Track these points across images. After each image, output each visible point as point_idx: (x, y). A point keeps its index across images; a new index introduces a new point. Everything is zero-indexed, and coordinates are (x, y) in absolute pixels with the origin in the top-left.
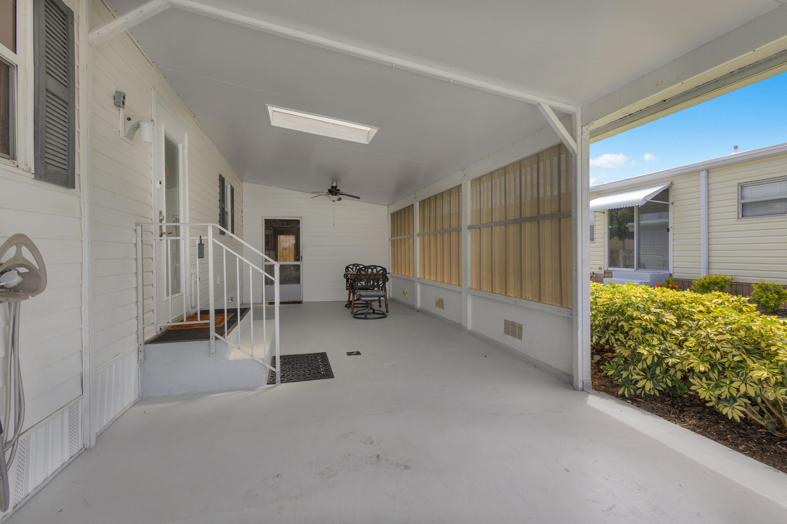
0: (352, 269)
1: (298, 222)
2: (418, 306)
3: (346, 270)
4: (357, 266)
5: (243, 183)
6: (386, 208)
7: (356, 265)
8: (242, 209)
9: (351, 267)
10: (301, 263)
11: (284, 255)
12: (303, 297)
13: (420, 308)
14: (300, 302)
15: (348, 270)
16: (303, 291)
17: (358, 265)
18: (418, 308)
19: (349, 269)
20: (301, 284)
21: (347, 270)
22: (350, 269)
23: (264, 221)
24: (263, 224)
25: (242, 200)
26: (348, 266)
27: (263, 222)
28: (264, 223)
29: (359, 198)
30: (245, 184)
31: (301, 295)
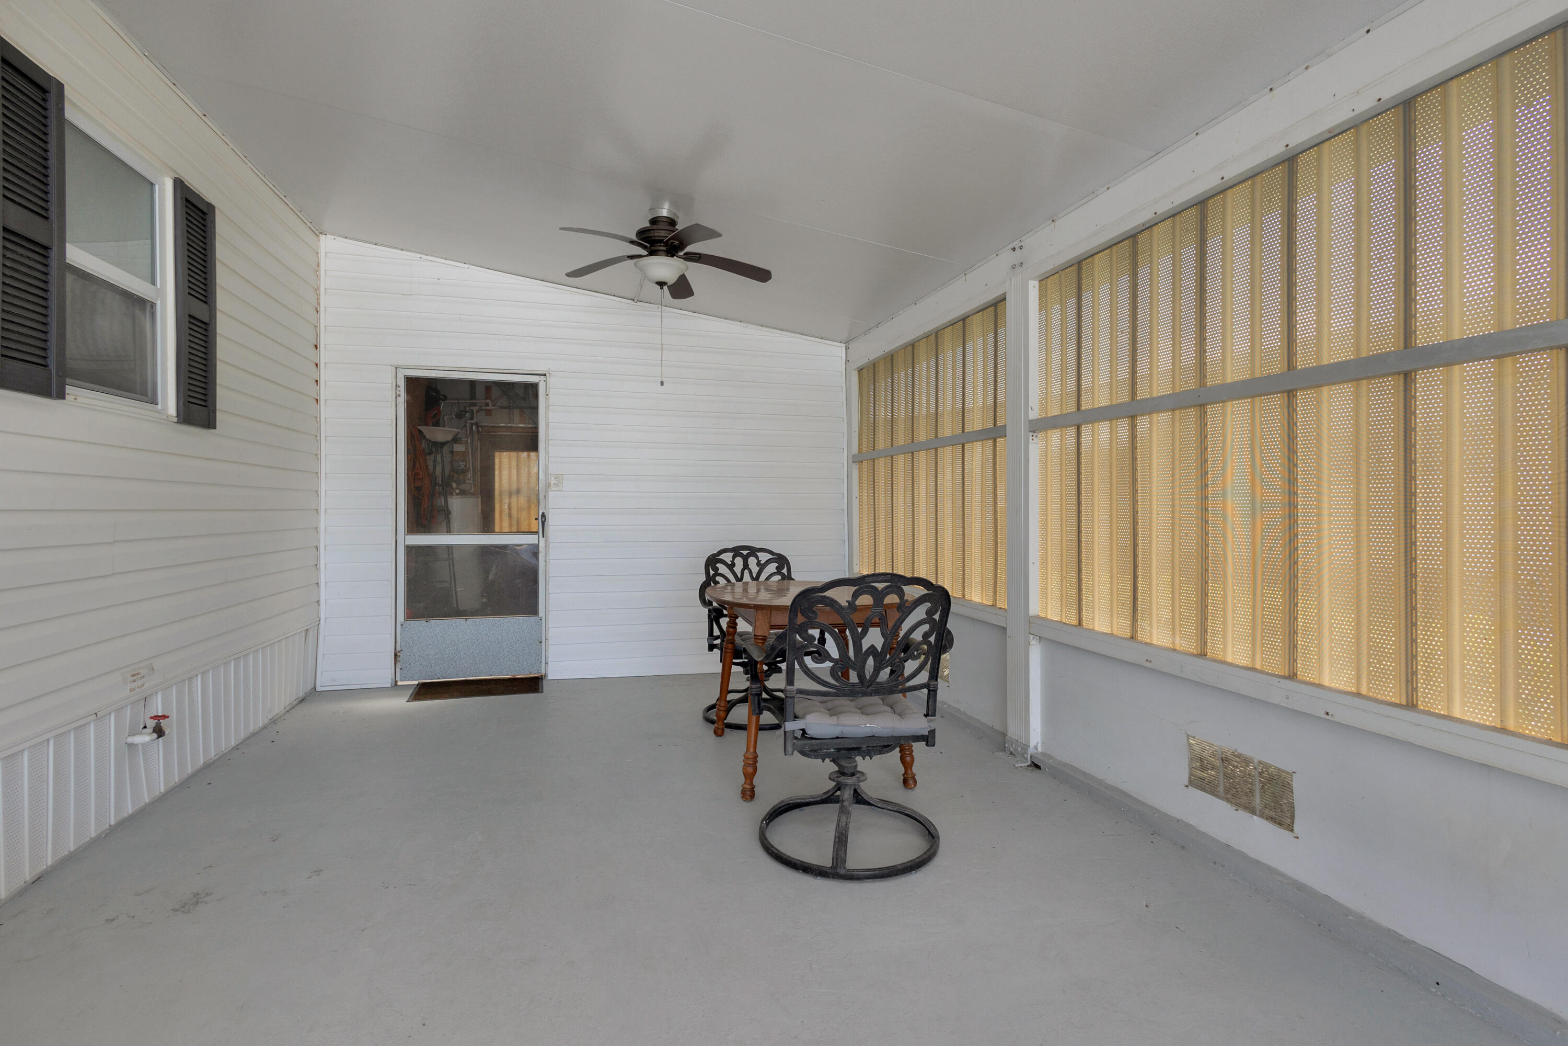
0: (731, 567)
1: (531, 391)
2: (1032, 744)
3: (707, 573)
4: (748, 556)
5: (322, 237)
6: (838, 350)
7: (745, 552)
8: (317, 336)
9: (727, 557)
10: (542, 541)
11: (514, 512)
12: (550, 664)
13: (1040, 750)
14: (532, 684)
15: (716, 569)
16: (550, 642)
17: (753, 551)
18: (1031, 751)
19: (718, 565)
20: (541, 613)
21: (712, 572)
22: (722, 569)
23: (402, 383)
24: (397, 396)
25: (318, 304)
26: (714, 556)
27: (397, 386)
28: (402, 390)
29: (762, 275)
30: (327, 244)
31: (540, 655)
